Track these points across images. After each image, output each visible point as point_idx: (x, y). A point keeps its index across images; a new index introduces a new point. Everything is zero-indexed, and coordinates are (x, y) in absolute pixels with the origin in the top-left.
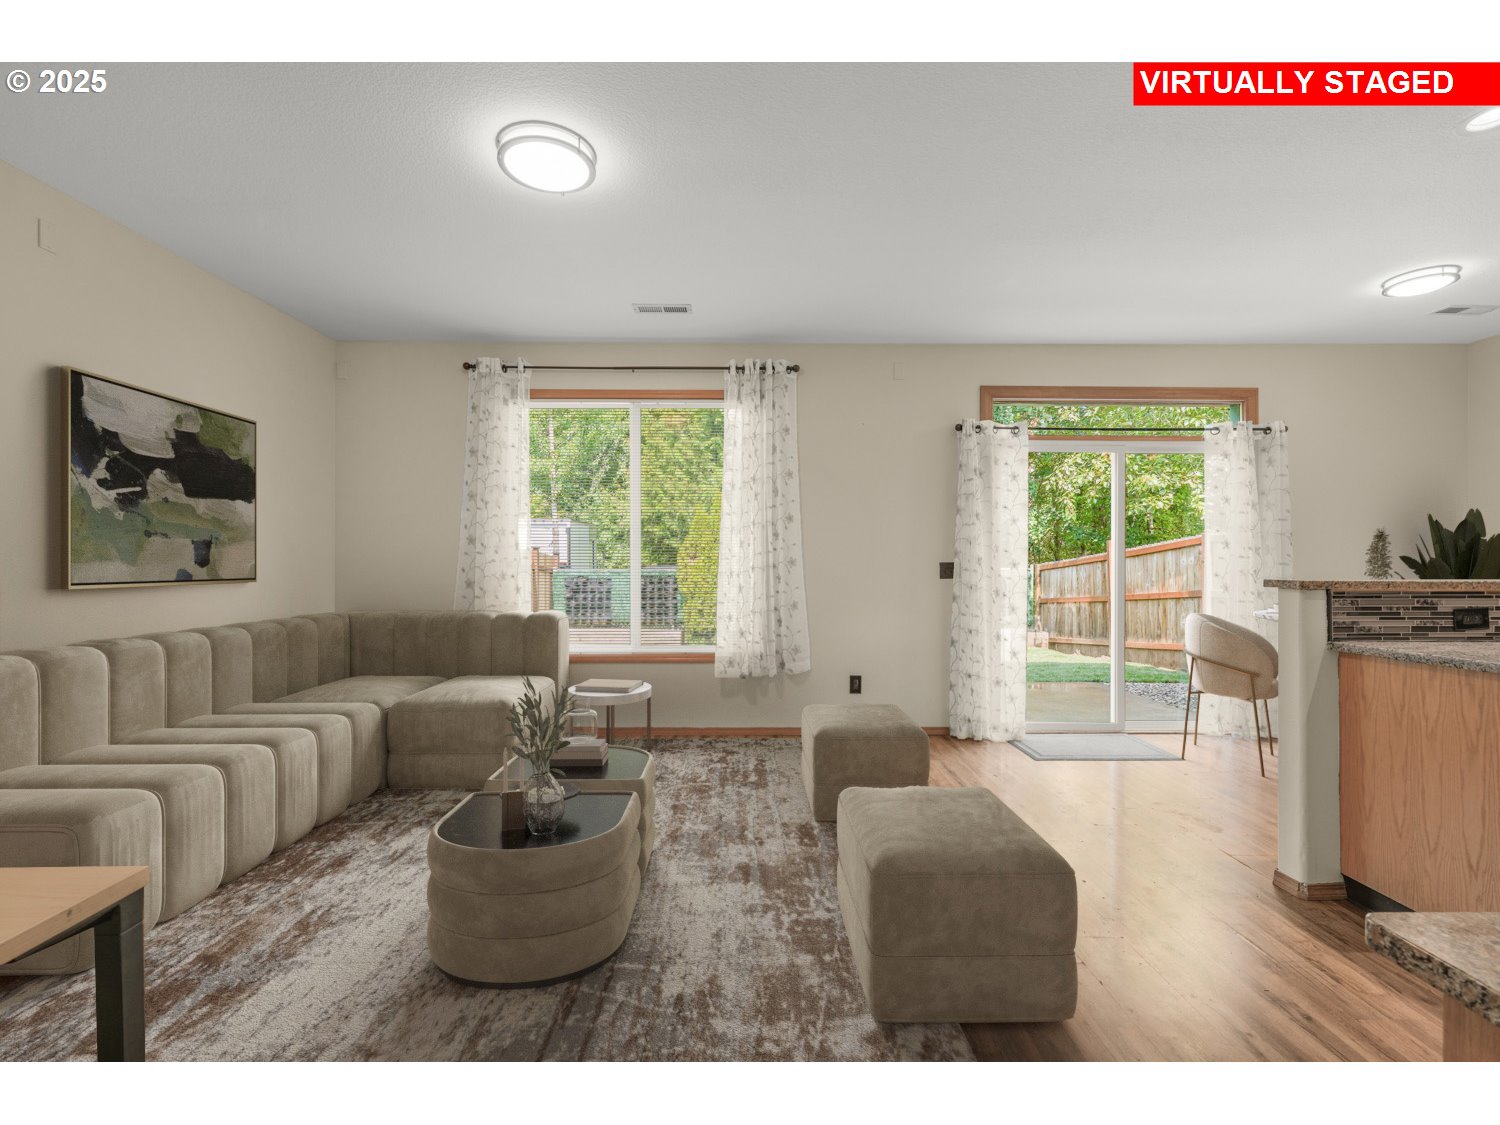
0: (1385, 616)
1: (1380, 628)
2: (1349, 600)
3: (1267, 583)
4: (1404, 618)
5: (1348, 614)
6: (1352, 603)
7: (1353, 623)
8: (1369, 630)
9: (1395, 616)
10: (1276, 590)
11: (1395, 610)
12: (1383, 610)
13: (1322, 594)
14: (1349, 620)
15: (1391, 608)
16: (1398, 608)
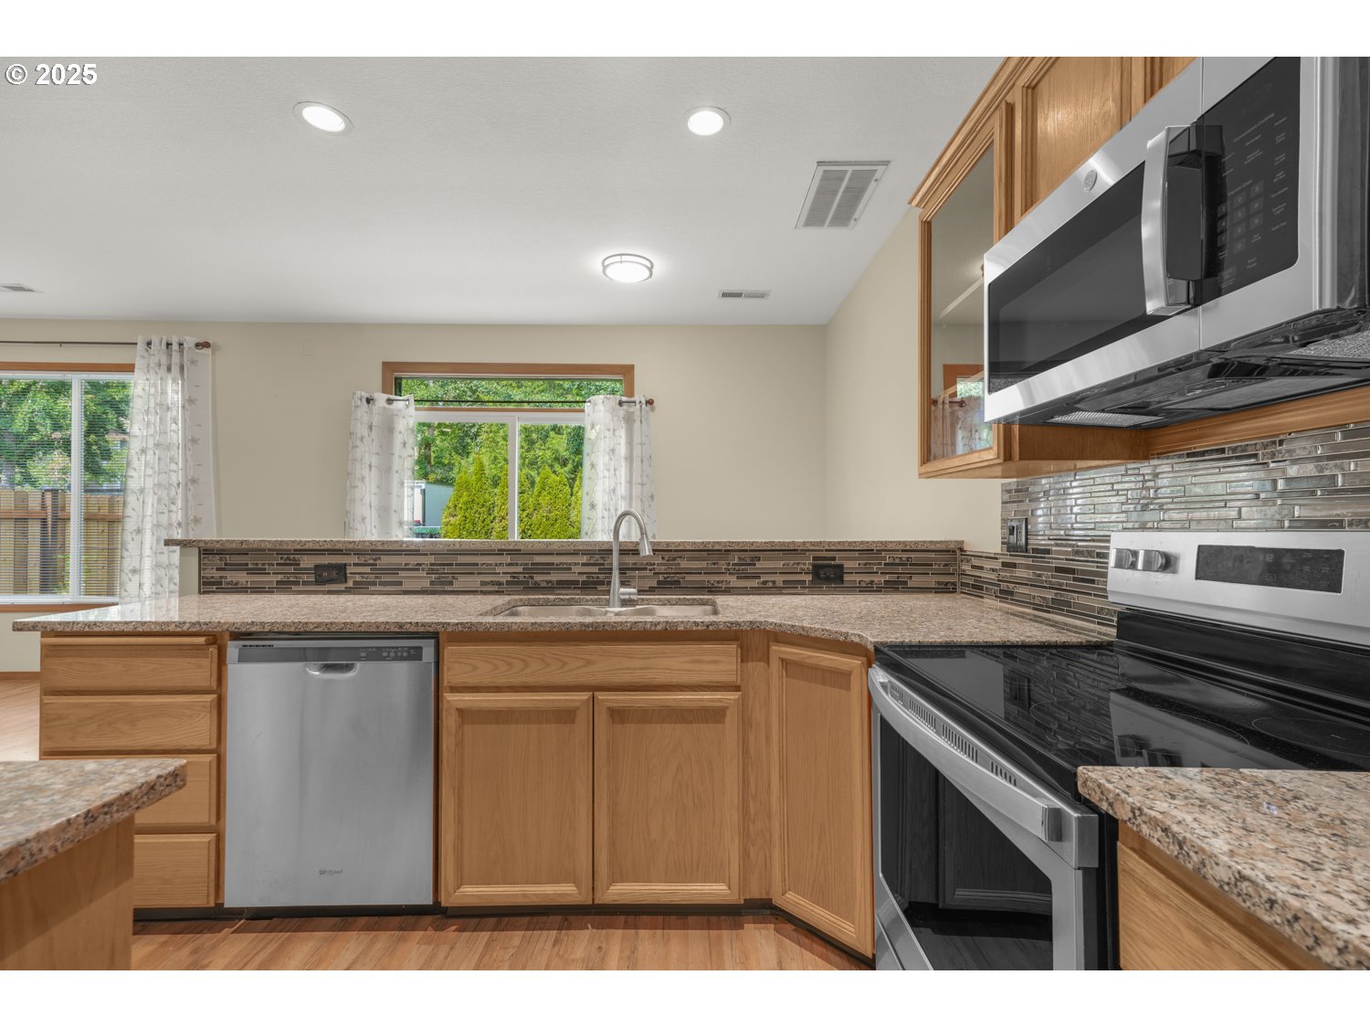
0: (252, 571)
1: (247, 582)
2: (218, 557)
3: (168, 543)
4: (269, 574)
5: (217, 569)
6: (221, 559)
7: (221, 577)
8: (236, 584)
9: (261, 571)
10: (177, 548)
11: (260, 566)
12: (250, 566)
13: (196, 551)
14: (217, 574)
15: (257, 564)
16: (263, 564)
